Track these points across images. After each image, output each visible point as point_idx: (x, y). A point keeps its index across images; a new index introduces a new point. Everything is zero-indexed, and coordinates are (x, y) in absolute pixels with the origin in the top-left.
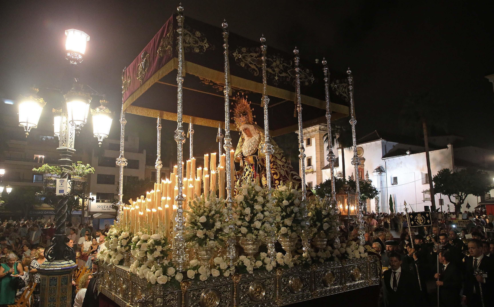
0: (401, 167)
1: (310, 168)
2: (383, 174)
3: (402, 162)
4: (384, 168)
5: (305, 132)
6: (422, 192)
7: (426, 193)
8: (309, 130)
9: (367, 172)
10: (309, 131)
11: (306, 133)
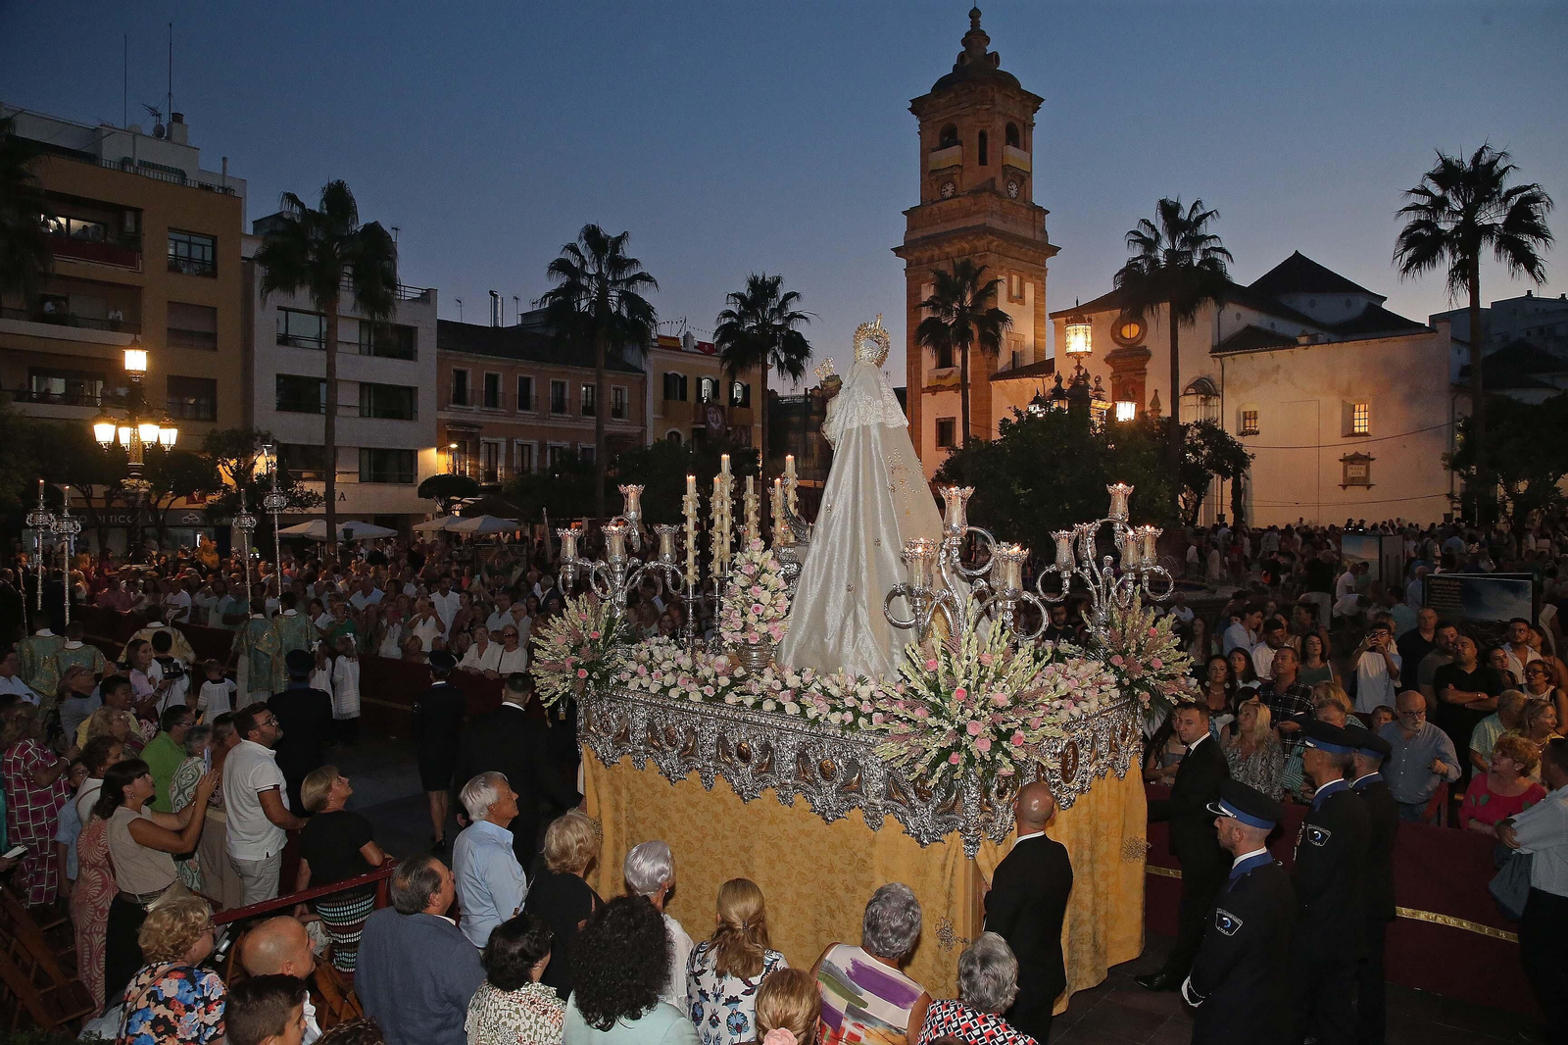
0: (1276, 382)
1: (950, 374)
2: (1214, 401)
3: (1278, 367)
4: (1218, 383)
5: (933, 256)
6: (1341, 460)
7: (1353, 464)
8: (948, 250)
9: (1156, 395)
10: (948, 253)
11: (936, 258)
